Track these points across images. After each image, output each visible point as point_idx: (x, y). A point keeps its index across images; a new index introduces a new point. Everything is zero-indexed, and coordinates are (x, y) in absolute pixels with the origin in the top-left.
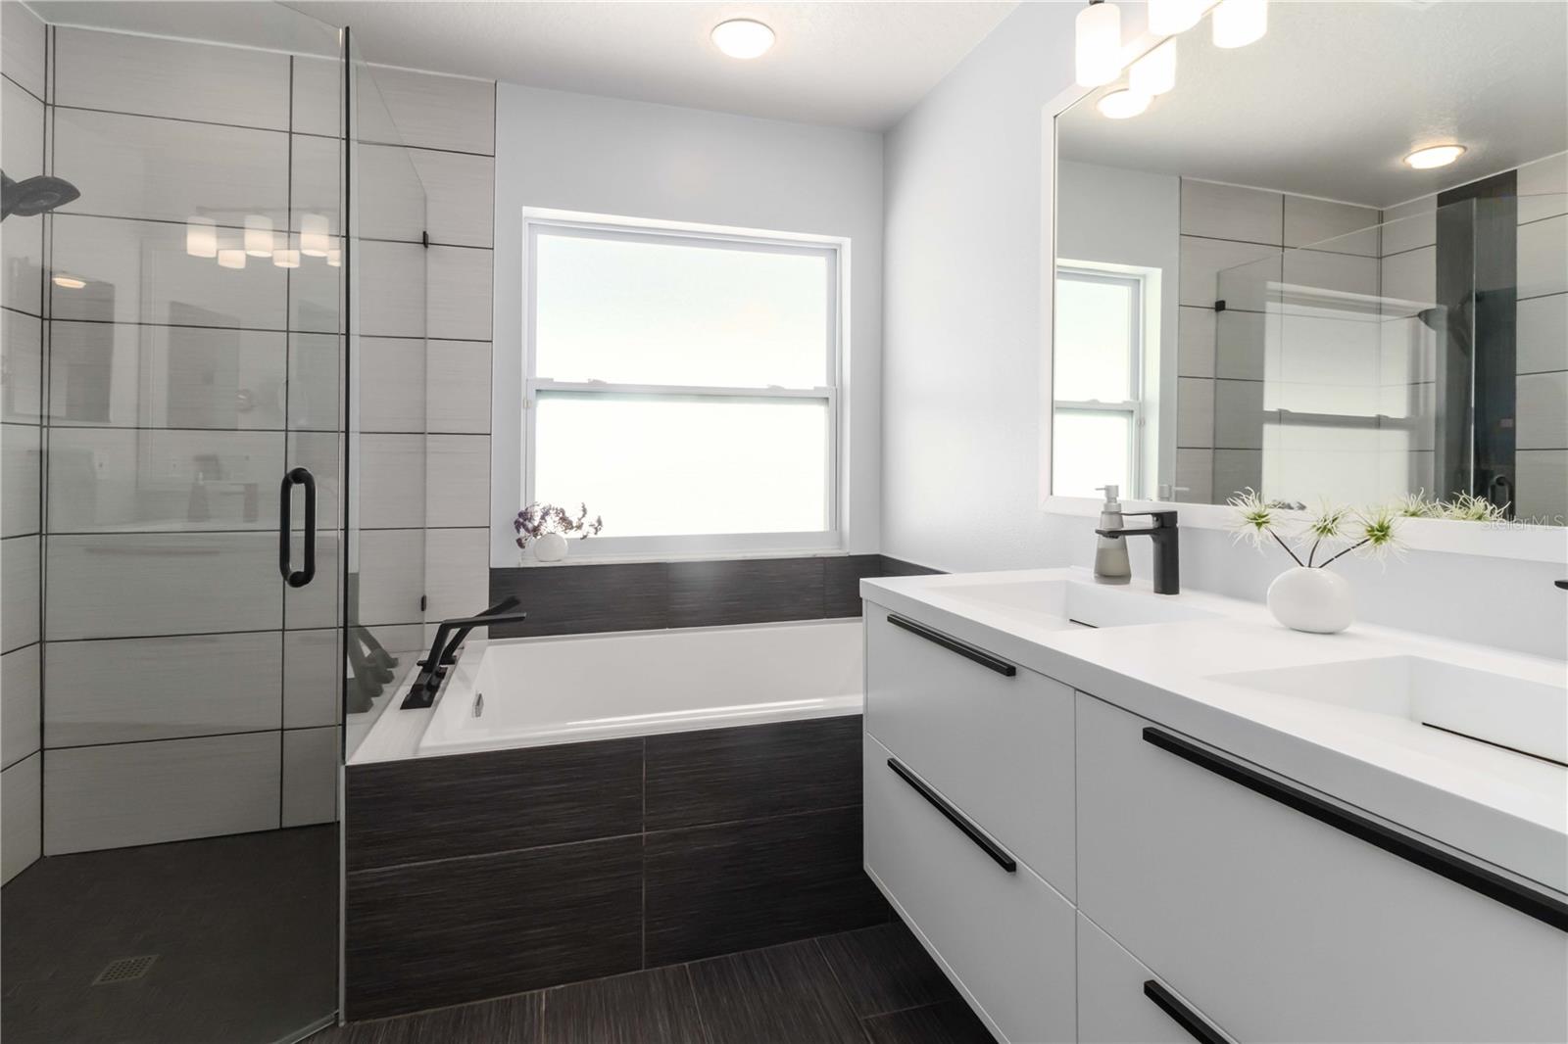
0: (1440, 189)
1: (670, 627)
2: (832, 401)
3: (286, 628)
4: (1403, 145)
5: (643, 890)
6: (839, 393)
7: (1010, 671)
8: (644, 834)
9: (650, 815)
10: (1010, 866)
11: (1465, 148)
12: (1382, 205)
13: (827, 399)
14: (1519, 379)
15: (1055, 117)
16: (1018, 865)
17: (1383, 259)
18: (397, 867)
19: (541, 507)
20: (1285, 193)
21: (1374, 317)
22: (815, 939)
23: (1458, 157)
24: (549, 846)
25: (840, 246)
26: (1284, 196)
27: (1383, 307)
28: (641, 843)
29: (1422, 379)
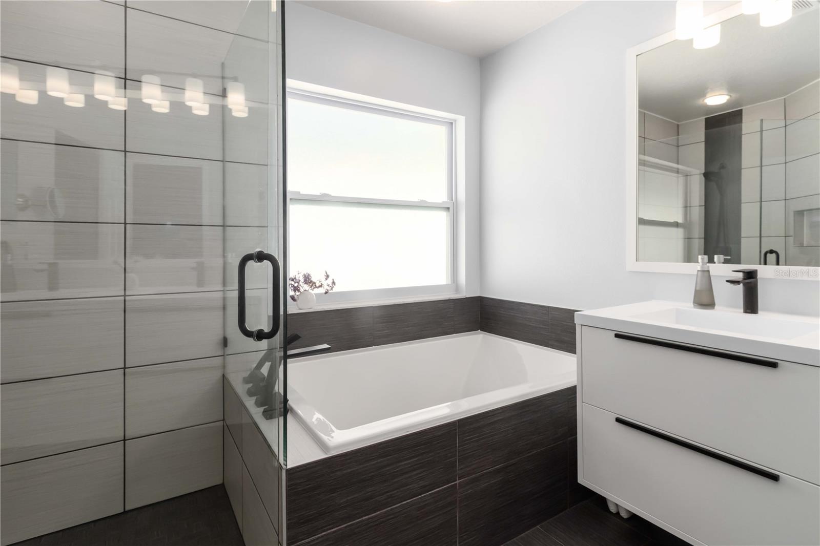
0: (707, 114)
1: (375, 346)
2: (451, 209)
3: (126, 366)
4: (703, 93)
5: (458, 518)
6: (456, 204)
7: (773, 365)
8: (457, 482)
9: (461, 469)
10: (774, 478)
11: (731, 96)
12: (679, 122)
13: (448, 208)
14: (742, 205)
15: (637, 56)
16: (780, 476)
17: (679, 147)
18: (319, 535)
19: (302, 274)
20: (645, 112)
21: (676, 175)
22: (538, 527)
23: (728, 100)
24: (408, 501)
25: (455, 121)
26: (645, 113)
27: (679, 171)
28: (456, 488)
29: (689, 205)
